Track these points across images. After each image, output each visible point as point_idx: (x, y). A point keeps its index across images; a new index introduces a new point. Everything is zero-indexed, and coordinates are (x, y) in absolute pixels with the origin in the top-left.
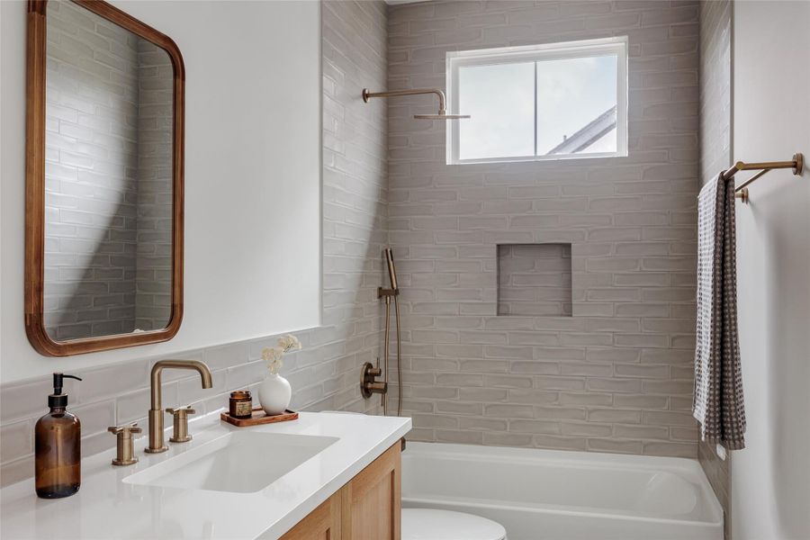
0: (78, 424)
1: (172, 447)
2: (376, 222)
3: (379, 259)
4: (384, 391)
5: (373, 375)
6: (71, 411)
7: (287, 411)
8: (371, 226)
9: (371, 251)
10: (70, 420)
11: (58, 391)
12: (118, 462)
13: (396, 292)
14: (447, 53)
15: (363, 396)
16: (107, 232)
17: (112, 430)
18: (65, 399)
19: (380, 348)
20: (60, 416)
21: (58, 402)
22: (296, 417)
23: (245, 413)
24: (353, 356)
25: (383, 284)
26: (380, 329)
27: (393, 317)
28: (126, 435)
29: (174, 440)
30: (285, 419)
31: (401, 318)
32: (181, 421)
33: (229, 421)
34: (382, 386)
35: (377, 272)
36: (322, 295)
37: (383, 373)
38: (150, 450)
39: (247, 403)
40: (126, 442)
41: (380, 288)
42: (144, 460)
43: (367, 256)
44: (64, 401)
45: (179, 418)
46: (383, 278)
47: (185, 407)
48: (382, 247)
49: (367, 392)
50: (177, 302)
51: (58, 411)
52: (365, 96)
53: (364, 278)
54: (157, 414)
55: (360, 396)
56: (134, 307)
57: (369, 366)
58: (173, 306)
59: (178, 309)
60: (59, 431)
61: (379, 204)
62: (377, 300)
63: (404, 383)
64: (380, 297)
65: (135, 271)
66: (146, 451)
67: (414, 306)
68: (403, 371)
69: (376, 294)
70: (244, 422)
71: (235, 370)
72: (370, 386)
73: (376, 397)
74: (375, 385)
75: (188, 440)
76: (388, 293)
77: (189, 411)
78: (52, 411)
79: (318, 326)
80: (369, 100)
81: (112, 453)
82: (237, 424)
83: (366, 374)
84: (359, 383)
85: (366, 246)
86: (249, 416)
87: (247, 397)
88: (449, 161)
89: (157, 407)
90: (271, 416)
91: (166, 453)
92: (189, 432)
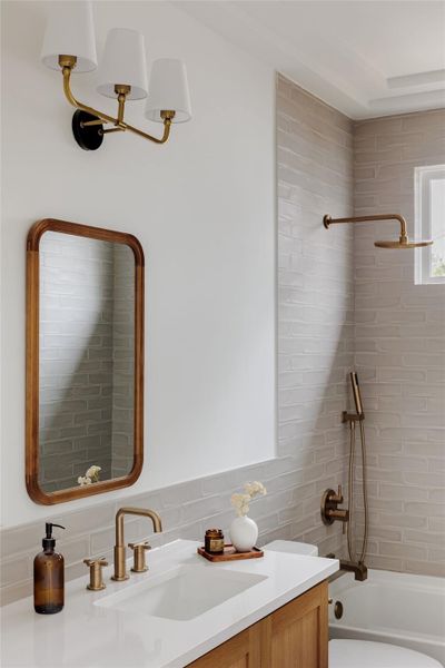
0: (63, 559)
1: (132, 576)
2: (340, 346)
3: (343, 382)
4: (345, 518)
5: (336, 502)
6: (57, 550)
7: (254, 548)
8: (334, 351)
9: (333, 376)
10: (57, 557)
11: (49, 536)
12: (91, 587)
13: (361, 417)
14: (416, 168)
15: (325, 523)
16: (85, 352)
17: (86, 562)
18: (53, 542)
19: (344, 474)
20: (50, 554)
21: (48, 544)
22: (261, 555)
23: (218, 549)
24: (312, 484)
25: (349, 407)
26: (344, 454)
27: (358, 441)
28: (97, 567)
29: (134, 570)
30: (252, 557)
31: (367, 443)
32: (140, 555)
33: (204, 555)
34: (344, 514)
35: (342, 397)
36: (278, 429)
37: (346, 500)
38: (115, 578)
39: (220, 541)
40: (97, 572)
41: (345, 413)
42: (111, 586)
43: (329, 382)
44: (53, 543)
45: (138, 552)
46: (348, 402)
47: (142, 544)
48: (347, 370)
49: (328, 519)
50: (138, 453)
51: (49, 551)
52: (327, 222)
53: (325, 406)
54: (120, 549)
55: (321, 523)
56: (111, 423)
57: (331, 492)
58: (135, 456)
59: (138, 460)
60: (50, 564)
61: (344, 327)
62: (341, 425)
63: (370, 510)
64: (344, 421)
65: (112, 387)
66: (112, 579)
67: (381, 431)
68: (369, 496)
69: (340, 419)
70: (217, 557)
71: (190, 506)
72: (331, 512)
73: (338, 524)
74: (337, 513)
75: (145, 571)
76: (353, 418)
77: (146, 548)
78: (45, 550)
79: (273, 458)
80: (329, 226)
81: (86, 579)
82: (211, 560)
83: (327, 501)
84: (319, 510)
85: (328, 372)
86: (221, 553)
87: (220, 536)
88: (418, 280)
89: (120, 544)
90: (240, 553)
91: (127, 582)
92: (146, 564)
